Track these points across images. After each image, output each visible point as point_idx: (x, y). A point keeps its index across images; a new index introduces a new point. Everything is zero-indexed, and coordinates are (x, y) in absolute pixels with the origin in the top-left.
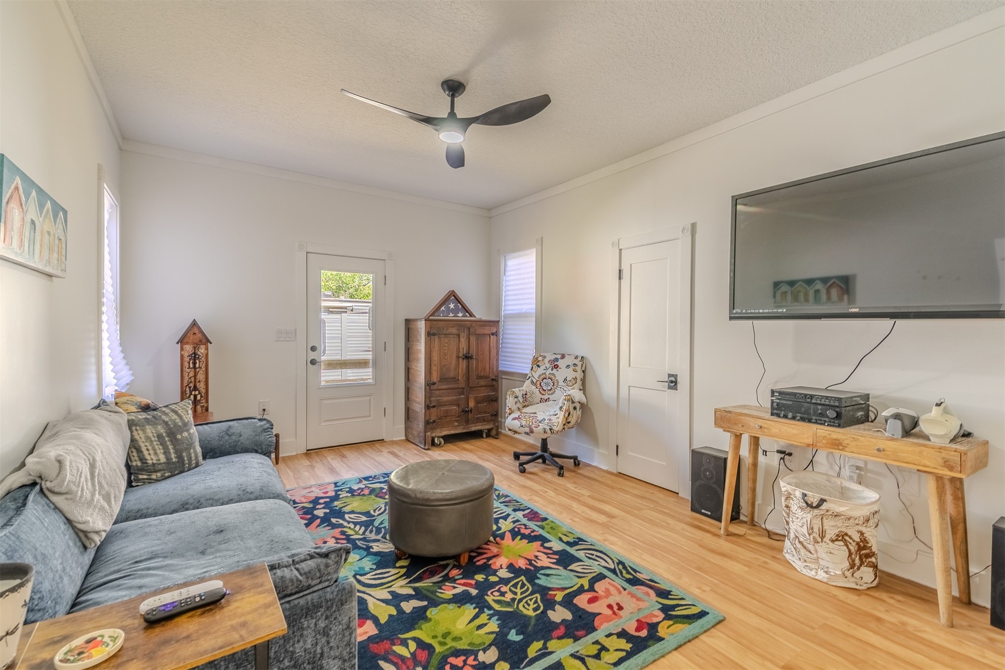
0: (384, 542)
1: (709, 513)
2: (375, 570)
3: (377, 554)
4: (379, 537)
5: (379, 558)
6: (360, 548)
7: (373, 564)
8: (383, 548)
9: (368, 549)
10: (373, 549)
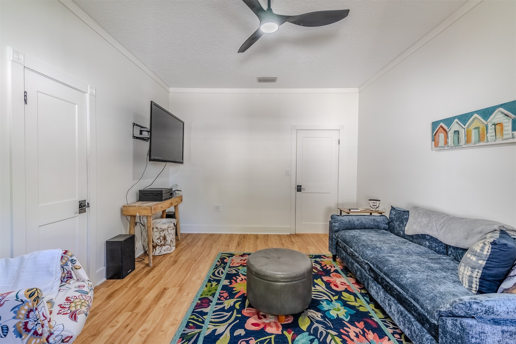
0: (313, 318)
1: (131, 270)
2: (321, 300)
3: (319, 310)
4: (316, 325)
5: (318, 307)
6: (329, 319)
7: (322, 304)
8: (314, 313)
9: (324, 317)
10: (321, 315)
